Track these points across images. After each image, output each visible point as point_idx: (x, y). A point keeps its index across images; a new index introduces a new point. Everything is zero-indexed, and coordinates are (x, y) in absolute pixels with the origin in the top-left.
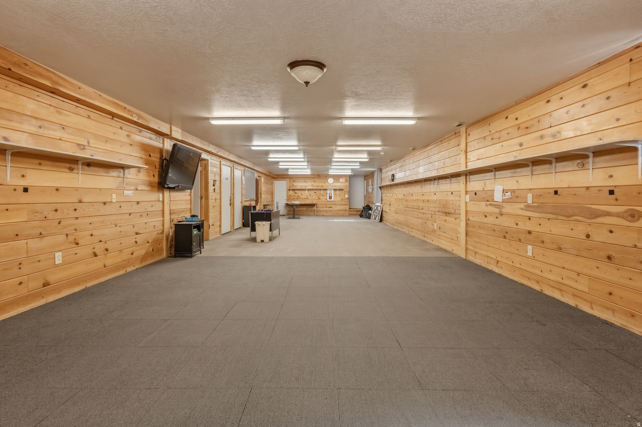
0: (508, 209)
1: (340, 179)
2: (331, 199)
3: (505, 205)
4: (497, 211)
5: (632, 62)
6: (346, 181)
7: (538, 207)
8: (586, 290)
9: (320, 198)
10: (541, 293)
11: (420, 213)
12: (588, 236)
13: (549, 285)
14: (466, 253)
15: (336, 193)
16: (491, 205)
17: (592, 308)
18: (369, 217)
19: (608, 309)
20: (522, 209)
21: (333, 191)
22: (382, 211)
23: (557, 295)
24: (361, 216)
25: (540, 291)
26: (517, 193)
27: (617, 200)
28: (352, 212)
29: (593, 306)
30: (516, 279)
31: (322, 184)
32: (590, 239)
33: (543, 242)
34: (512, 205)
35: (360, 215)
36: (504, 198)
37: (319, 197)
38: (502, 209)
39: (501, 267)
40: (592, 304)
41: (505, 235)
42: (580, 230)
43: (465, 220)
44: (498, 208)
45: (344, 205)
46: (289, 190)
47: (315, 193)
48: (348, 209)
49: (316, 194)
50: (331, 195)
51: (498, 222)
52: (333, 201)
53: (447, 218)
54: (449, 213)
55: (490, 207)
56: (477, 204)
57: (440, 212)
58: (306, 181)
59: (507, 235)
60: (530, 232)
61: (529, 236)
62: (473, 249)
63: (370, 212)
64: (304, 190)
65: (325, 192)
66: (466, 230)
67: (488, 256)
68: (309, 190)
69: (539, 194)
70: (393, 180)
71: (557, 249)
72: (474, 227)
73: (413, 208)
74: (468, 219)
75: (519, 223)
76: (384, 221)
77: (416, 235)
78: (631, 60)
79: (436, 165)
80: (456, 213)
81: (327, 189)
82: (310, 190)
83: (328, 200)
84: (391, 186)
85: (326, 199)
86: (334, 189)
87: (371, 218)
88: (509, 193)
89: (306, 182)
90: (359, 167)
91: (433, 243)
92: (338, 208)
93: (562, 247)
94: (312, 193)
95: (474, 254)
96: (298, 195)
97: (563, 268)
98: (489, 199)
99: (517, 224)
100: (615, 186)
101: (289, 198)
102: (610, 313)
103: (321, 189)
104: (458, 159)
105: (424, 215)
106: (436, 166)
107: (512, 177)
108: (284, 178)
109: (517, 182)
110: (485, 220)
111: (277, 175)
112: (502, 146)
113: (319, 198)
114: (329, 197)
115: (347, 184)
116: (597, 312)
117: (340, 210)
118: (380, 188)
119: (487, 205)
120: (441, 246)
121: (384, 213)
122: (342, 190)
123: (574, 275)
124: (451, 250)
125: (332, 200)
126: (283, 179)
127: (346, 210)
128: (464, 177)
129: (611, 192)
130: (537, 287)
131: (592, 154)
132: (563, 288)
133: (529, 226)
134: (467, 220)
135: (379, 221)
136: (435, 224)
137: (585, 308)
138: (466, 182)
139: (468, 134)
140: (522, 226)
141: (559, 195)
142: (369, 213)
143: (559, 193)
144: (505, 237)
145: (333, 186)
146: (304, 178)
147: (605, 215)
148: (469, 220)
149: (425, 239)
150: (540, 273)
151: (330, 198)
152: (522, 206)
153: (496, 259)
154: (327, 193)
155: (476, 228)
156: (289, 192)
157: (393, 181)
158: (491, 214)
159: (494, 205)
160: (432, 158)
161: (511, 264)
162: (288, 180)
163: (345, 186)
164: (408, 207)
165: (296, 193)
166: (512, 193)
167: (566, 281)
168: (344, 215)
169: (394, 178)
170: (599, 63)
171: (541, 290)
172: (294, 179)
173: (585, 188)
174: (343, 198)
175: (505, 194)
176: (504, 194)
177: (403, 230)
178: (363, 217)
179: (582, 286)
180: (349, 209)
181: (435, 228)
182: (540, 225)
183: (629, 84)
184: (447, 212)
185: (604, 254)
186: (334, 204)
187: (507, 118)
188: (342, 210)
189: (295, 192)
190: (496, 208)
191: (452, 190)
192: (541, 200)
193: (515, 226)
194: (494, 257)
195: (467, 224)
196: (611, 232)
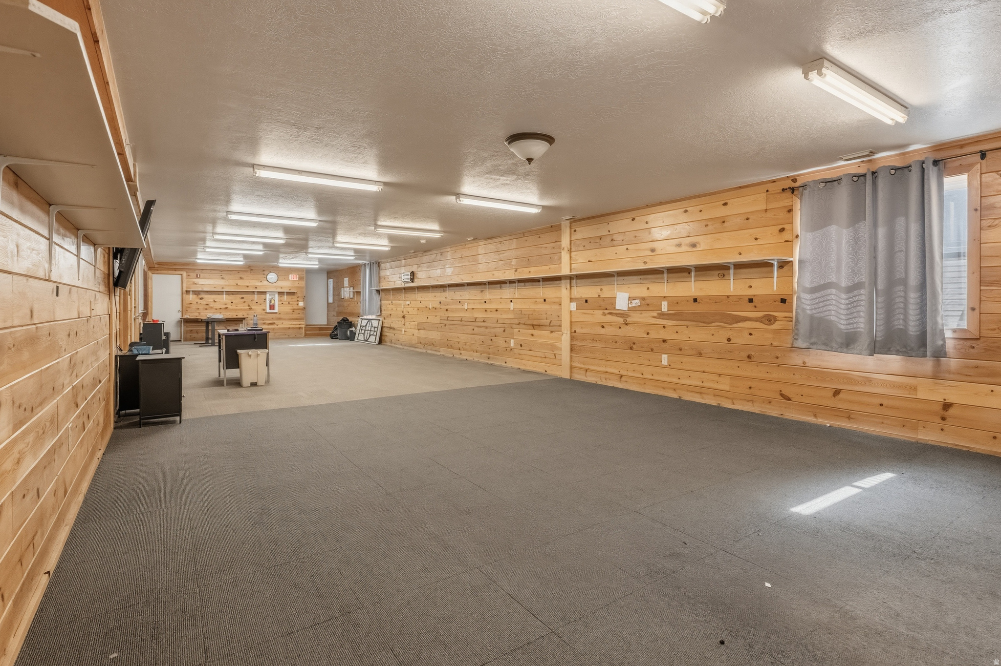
0: (635, 317)
1: (290, 275)
2: (274, 309)
3: (631, 313)
4: (621, 320)
5: (768, 193)
6: (301, 279)
7: (675, 316)
8: (727, 388)
9: (253, 307)
10: (680, 400)
11: (478, 327)
12: (729, 340)
13: (688, 391)
14: (571, 372)
15: (282, 298)
16: (610, 314)
17: (733, 404)
18: (352, 338)
19: (748, 401)
20: (654, 317)
21: (277, 296)
22: (382, 327)
23: (697, 399)
24: (334, 337)
25: (678, 398)
26: (648, 302)
27: (755, 307)
28: (313, 332)
29: (735, 402)
30: (647, 391)
31: (258, 284)
32: (731, 342)
33: (681, 349)
34: (641, 314)
35: (331, 335)
36: (630, 306)
37: (249, 306)
38: (627, 317)
39: (626, 382)
40: (733, 400)
41: (631, 345)
42: (721, 336)
43: (569, 332)
44: (621, 317)
45: (297, 319)
46: (188, 292)
47: (242, 298)
48: (304, 326)
49: (243, 300)
50: (273, 302)
51: (620, 332)
52: (276, 313)
53: (535, 332)
54: (539, 325)
55: (609, 316)
56: (589, 314)
57: (520, 325)
58: (224, 276)
59: (635, 346)
60: (664, 341)
61: (664, 345)
62: (581, 366)
63: (353, 329)
64: (221, 293)
65: (263, 297)
66: (571, 345)
67: (607, 372)
68: (228, 293)
69: (674, 302)
70: (412, 280)
71: (697, 354)
72: (584, 340)
73: (461, 321)
74: (573, 331)
75: (650, 332)
76: (386, 342)
77: (469, 358)
78: (767, 191)
79: (513, 263)
80: (551, 324)
81: (266, 292)
82: (233, 294)
83: (268, 310)
84: (406, 289)
85: (264, 310)
86: (278, 292)
87: (356, 339)
88: (638, 301)
89: (223, 279)
90: (353, 258)
91: (509, 365)
92: (287, 324)
93: (702, 352)
94: (237, 299)
95: (584, 372)
96: (205, 303)
97: (704, 372)
98: (607, 306)
99: (648, 334)
100: (754, 296)
101: (184, 308)
102: (750, 404)
103: (253, 292)
104: (556, 258)
105: (488, 330)
106: (513, 265)
107: (641, 283)
108: (176, 270)
109: (648, 289)
110: (603, 331)
111: (159, 264)
112: (627, 249)
113: (251, 309)
114: (270, 305)
115: (303, 283)
116: (738, 407)
117: (289, 328)
118: (378, 291)
119: (604, 314)
120: (523, 367)
121: (385, 330)
122: (293, 294)
123: (716, 378)
124: (543, 371)
125: (276, 311)
126: (174, 272)
127: (300, 328)
128: (569, 281)
129: (751, 301)
130: (675, 395)
131: (733, 266)
132: (703, 390)
133: (663, 335)
134: (573, 333)
135: (377, 342)
136: (512, 341)
137: (727, 404)
138: (571, 287)
139: (573, 230)
140: (653, 335)
141: (699, 303)
142: (351, 331)
143: (698, 301)
144: (631, 348)
145: (276, 287)
146: (218, 272)
147: (746, 320)
148: (575, 332)
149: (490, 362)
150: (677, 381)
151: (272, 307)
152: (655, 314)
153: (618, 373)
154: (265, 300)
155: (588, 341)
156: (187, 296)
157: (413, 282)
158: (611, 324)
159: (617, 315)
160: (504, 255)
161: (641, 376)
162: (185, 274)
163: (299, 287)
164: (449, 319)
165: (201, 299)
166: (641, 300)
167: (706, 384)
168: (297, 336)
169: (415, 277)
170: (740, 187)
171: (680, 397)
172: (197, 271)
173: (726, 297)
174: (296, 307)
175: (631, 302)
176: (629, 302)
177: (438, 353)
178: (337, 338)
179: (724, 385)
180: (306, 325)
181: (512, 345)
182: (677, 332)
183: (766, 210)
184: (534, 323)
185: (744, 354)
186: (280, 319)
187: (633, 220)
188: (293, 328)
189: (201, 296)
190: (618, 317)
191: (545, 296)
192: (679, 308)
193: (645, 336)
194: (616, 371)
195: (572, 338)
196: (751, 334)
